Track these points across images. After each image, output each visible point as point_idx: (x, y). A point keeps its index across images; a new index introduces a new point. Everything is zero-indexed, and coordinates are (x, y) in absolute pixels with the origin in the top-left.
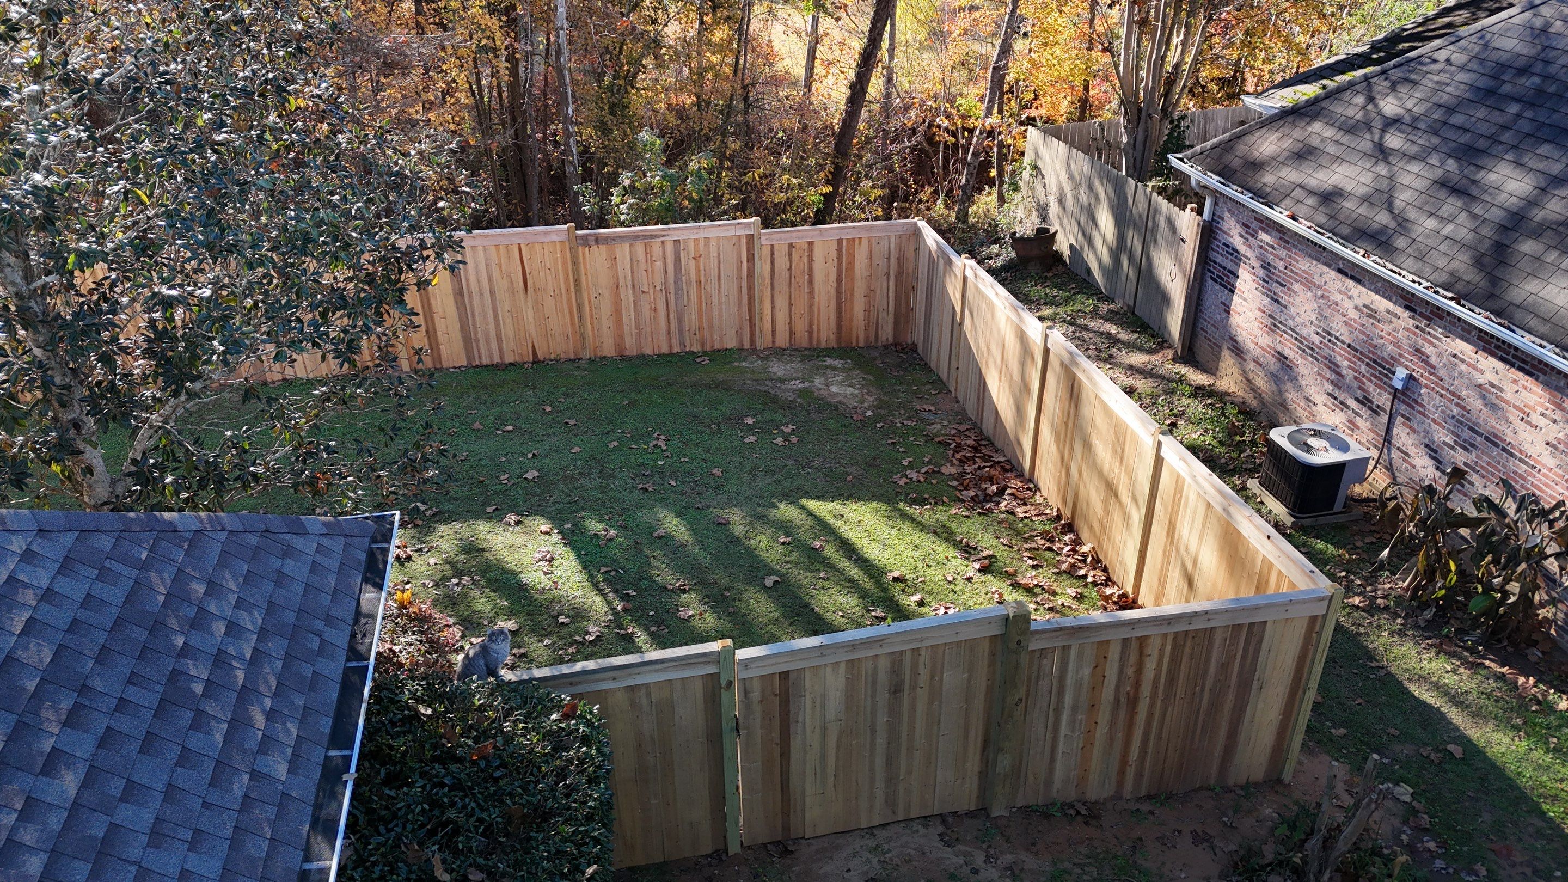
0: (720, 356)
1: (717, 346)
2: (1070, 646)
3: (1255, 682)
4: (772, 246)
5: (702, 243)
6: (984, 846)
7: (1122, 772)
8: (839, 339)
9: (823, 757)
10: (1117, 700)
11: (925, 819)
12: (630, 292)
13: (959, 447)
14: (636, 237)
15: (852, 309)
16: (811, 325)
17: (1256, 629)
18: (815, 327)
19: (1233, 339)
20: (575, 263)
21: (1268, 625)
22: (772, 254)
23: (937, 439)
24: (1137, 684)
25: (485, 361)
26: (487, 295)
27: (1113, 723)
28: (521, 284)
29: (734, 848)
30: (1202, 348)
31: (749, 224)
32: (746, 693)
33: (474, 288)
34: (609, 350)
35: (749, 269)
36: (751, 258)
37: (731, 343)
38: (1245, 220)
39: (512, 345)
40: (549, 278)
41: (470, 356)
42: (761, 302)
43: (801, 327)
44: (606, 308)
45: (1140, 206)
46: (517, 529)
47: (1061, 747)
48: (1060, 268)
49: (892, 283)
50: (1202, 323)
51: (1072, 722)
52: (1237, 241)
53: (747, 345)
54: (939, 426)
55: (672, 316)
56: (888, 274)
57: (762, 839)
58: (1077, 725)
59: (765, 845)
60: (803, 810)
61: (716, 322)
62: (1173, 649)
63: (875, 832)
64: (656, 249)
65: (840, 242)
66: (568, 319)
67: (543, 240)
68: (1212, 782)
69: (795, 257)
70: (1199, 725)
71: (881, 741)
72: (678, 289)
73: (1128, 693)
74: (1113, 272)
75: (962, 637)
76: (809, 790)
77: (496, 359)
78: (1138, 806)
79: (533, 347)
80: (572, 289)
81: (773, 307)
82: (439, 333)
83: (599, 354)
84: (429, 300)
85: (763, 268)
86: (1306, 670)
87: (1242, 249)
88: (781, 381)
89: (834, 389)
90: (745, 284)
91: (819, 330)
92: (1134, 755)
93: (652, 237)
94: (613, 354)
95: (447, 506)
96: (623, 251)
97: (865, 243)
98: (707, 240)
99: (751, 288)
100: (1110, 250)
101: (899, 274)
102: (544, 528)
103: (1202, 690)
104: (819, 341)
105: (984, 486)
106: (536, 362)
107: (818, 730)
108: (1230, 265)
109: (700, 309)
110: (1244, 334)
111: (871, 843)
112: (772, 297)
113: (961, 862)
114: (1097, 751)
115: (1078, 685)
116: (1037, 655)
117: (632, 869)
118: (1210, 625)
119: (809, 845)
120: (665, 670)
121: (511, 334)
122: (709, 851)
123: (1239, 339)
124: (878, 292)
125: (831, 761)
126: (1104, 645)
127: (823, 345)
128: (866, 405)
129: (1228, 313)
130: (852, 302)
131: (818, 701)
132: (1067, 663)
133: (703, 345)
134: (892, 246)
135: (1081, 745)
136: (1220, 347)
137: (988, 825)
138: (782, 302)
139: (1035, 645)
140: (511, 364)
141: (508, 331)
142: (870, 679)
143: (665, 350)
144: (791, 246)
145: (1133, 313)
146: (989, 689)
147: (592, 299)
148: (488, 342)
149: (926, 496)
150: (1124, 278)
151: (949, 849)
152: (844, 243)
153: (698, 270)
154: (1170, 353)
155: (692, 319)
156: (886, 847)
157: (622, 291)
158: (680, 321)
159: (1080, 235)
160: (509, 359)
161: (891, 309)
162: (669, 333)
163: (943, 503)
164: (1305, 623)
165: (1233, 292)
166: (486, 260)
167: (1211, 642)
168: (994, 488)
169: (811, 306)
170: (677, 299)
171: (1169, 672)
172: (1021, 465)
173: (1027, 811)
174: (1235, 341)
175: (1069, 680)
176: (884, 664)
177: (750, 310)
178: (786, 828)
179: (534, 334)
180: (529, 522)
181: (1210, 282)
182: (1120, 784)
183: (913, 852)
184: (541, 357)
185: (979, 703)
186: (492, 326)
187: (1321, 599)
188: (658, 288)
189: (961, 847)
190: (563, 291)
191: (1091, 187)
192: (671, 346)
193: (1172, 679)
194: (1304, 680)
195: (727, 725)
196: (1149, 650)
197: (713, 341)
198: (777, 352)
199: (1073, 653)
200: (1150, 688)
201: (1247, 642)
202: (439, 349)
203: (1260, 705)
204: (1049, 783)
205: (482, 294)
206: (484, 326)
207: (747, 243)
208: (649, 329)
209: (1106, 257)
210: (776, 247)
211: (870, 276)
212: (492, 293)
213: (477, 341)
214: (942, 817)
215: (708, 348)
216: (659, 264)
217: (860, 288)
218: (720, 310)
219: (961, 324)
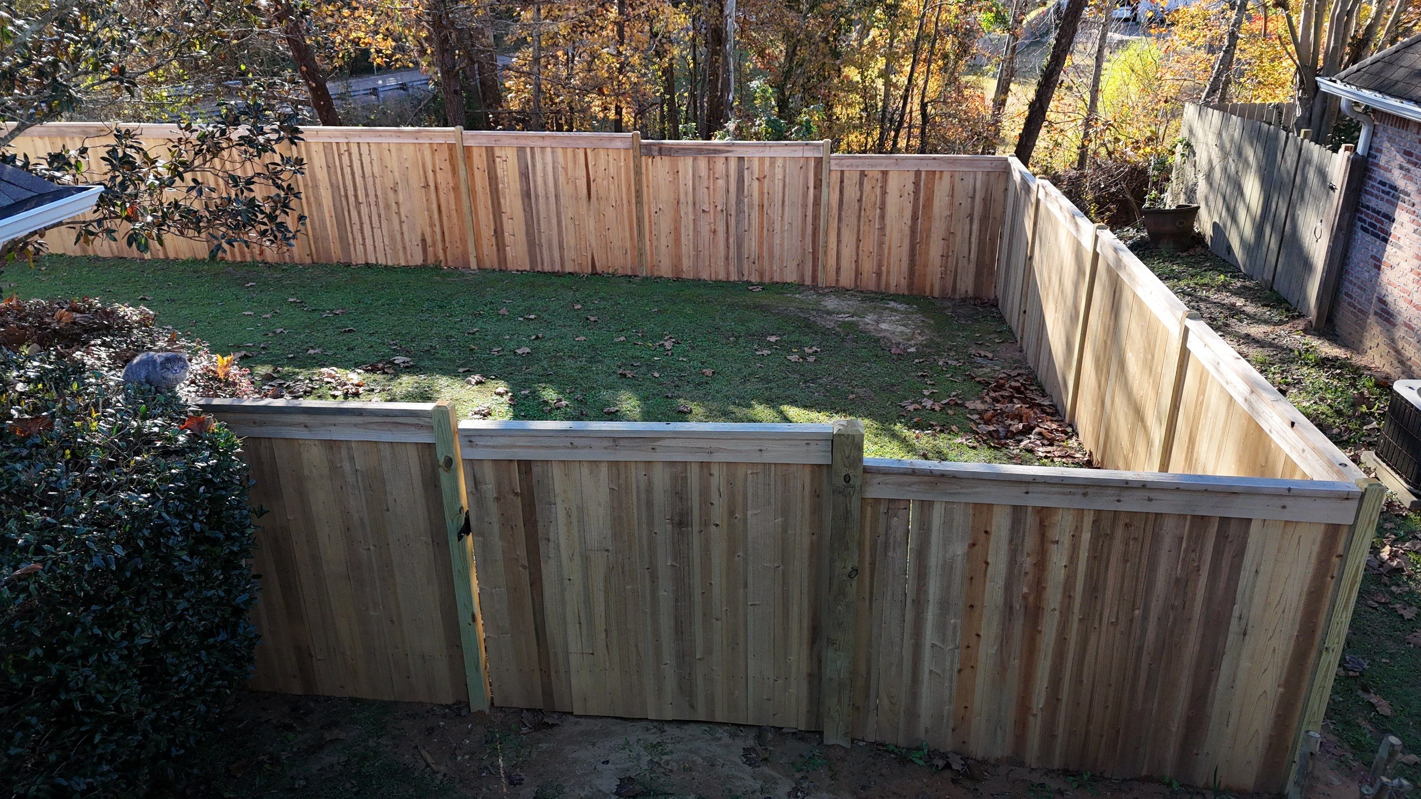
0: (781, 287)
1: (777, 278)
2: (931, 503)
3: (1234, 622)
4: (842, 172)
5: (767, 163)
6: (798, 776)
7: (1022, 724)
8: (911, 285)
9: (588, 601)
10: (1009, 607)
11: (737, 728)
12: (690, 209)
13: (1000, 387)
14: (699, 151)
15: (927, 253)
16: (880, 266)
17: (1233, 530)
18: (884, 269)
19: (1382, 301)
20: (638, 173)
21: (1254, 528)
22: (842, 181)
23: (977, 379)
24: (1039, 586)
25: (547, 268)
26: (552, 199)
27: (1004, 639)
28: (585, 191)
29: (479, 702)
30: (1345, 318)
31: (818, 146)
32: (476, 483)
33: (541, 190)
34: (665, 270)
35: (815, 196)
36: (818, 185)
37: (791, 277)
38: (1407, 147)
39: (573, 254)
40: (612, 187)
41: (533, 260)
42: (826, 234)
43: (868, 266)
44: (665, 225)
45: (1289, 162)
46: (475, 387)
47: (927, 663)
48: (1199, 250)
49: (975, 227)
50: (1348, 287)
51: (942, 627)
52: (1397, 178)
53: (808, 281)
54: (988, 370)
55: (731, 240)
56: (971, 216)
57: (518, 702)
58: (950, 633)
59: (522, 710)
60: (568, 672)
61: (777, 252)
62: (1095, 539)
63: (666, 727)
64: (720, 165)
65: (918, 173)
66: (627, 234)
67: (607, 145)
68: (1168, 772)
69: (867, 187)
70: (1143, 676)
71: (665, 594)
72: (739, 211)
73: (1025, 597)
74: (1253, 249)
75: (767, 458)
76: (574, 646)
77: (557, 268)
78: (1046, 780)
79: (593, 258)
80: (634, 201)
81: (839, 241)
82: (506, 234)
83: (656, 274)
84: (498, 199)
85: (830, 195)
86: (1323, 617)
87: (1401, 183)
88: (829, 313)
89: (883, 326)
90: (810, 212)
91: (888, 272)
92: (1039, 700)
93: (716, 151)
94: (670, 275)
95: (427, 363)
96: (686, 165)
97: (946, 177)
98: (773, 159)
99: (816, 217)
100: (1253, 220)
101: (984, 218)
102: (501, 390)
103: (1145, 617)
104: (888, 285)
105: (1009, 422)
106: (594, 273)
107: (577, 558)
108: (1384, 207)
109: (761, 236)
110: (1396, 292)
111: (653, 738)
112: (839, 229)
113: (758, 786)
114: (982, 679)
115: (948, 567)
116: (883, 509)
117: (354, 701)
118: (1153, 508)
119: (576, 724)
120: (365, 425)
121: (572, 242)
122: (450, 701)
123: (1389, 299)
124: (959, 234)
125: (600, 609)
126: (983, 510)
127: (892, 290)
128: (913, 342)
129: (1379, 268)
130: (928, 244)
131: (574, 513)
132: (929, 529)
133: (762, 275)
134: (978, 184)
135: (957, 667)
136: (1365, 313)
137: (817, 752)
138: (848, 237)
139: (875, 491)
140: (570, 273)
141: (570, 239)
142: (643, 496)
143: (722, 276)
144: (863, 174)
145: (1271, 289)
146: (815, 550)
147: (653, 214)
148: (550, 248)
149: (934, 423)
150: (1264, 249)
151: (748, 769)
152: (923, 175)
153: (761, 193)
154: (1301, 324)
155: (751, 245)
156: (670, 747)
157: (683, 208)
158: (739, 246)
159: (1224, 214)
160: (569, 268)
161: (973, 255)
162: (727, 259)
163: (951, 432)
164: (1318, 534)
165: (1386, 240)
166: (554, 163)
167: (1156, 539)
168: (1021, 426)
169: (881, 244)
170: (737, 222)
171: (1089, 575)
172: (1064, 408)
173: (879, 749)
174: (1384, 303)
175: (934, 560)
176: (661, 479)
177: (814, 242)
178: (548, 693)
179: (594, 244)
180: (491, 384)
181: (1360, 233)
182: (1020, 738)
183: (700, 761)
184: (599, 270)
185: (800, 566)
186: (555, 232)
187: (1347, 497)
188: (719, 208)
189: (766, 770)
190: (625, 202)
191: (1240, 153)
192: (728, 273)
193: (1094, 590)
194: (1319, 632)
195: (453, 525)
196: (1054, 533)
197: (772, 273)
198: (839, 291)
199: (937, 514)
200: (1059, 597)
201: (1218, 551)
202: (505, 250)
203: (1245, 664)
204: (912, 714)
205: (547, 198)
206: (548, 231)
207: (816, 167)
208: (707, 252)
209: (1248, 230)
210: (846, 174)
211: (951, 216)
212: (557, 197)
213: (541, 246)
214: (760, 731)
215: (767, 280)
216: (721, 183)
217: (938, 229)
218: (783, 238)
219: (1031, 258)
